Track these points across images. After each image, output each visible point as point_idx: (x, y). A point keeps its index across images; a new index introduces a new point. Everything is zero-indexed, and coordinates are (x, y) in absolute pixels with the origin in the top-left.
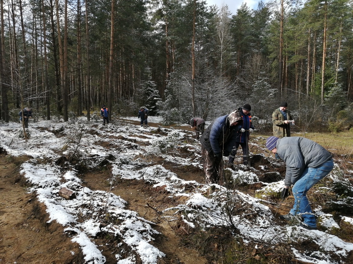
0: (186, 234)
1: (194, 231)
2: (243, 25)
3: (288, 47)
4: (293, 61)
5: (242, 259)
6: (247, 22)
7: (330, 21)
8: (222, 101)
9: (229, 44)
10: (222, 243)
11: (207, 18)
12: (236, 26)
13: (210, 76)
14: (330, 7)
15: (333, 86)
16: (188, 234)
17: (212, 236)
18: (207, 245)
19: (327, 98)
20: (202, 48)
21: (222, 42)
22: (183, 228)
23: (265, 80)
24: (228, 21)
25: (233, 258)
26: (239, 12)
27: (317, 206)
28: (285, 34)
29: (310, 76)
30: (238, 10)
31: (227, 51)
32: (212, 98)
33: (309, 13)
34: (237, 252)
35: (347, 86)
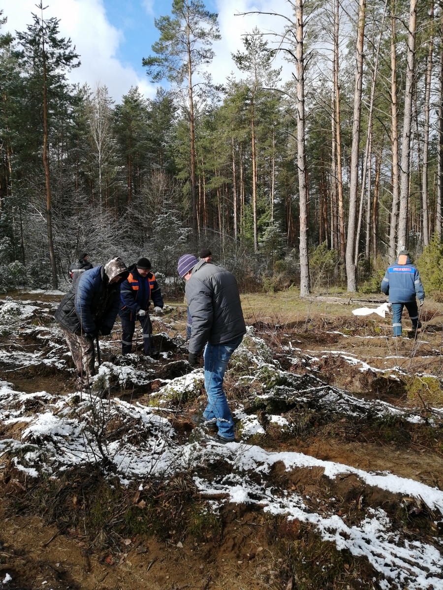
0: (22, 492)
1: (37, 483)
2: (133, 122)
3: (204, 163)
4: (213, 186)
5: (118, 513)
6: (140, 118)
7: (259, 129)
8: (104, 248)
9: (112, 153)
10: (86, 494)
11: (71, 104)
12: (124, 122)
13: (81, 204)
14: (258, 110)
15: (268, 225)
16: (25, 491)
17: (68, 484)
18: (60, 502)
19: (263, 242)
20: (65, 156)
21: (99, 148)
22: (15, 481)
23: (173, 214)
24: (109, 114)
25: (104, 515)
26: (127, 101)
27: (238, 405)
28: (199, 143)
29: (238, 209)
30: (125, 97)
31: (109, 164)
32: (86, 243)
33: (231, 115)
34: (110, 502)
35: (287, 224)
